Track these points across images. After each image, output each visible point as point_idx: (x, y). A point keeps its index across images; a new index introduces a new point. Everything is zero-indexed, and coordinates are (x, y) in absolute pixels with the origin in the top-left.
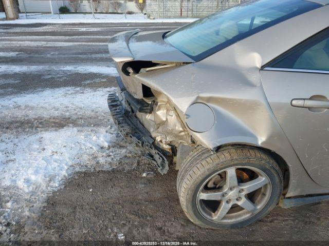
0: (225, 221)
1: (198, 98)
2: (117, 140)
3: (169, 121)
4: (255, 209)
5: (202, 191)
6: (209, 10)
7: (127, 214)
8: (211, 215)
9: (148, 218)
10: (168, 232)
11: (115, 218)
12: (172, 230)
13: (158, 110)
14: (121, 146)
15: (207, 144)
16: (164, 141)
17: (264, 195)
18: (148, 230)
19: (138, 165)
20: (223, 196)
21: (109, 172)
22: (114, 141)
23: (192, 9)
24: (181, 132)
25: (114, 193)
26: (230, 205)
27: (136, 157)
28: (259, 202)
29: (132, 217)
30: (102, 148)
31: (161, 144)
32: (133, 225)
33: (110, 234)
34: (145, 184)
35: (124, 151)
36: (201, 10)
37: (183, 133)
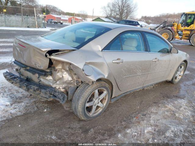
0: (94, 115)
1: (86, 63)
2: (13, 100)
3: (64, 77)
4: (104, 106)
5: (87, 103)
6: (17, 22)
7: (49, 128)
8: (89, 114)
9: (61, 126)
10: (74, 127)
11: (44, 132)
12: (75, 126)
13: (57, 73)
14: (19, 102)
15: (93, 80)
16: (61, 88)
17: (105, 99)
18: (65, 130)
19: (37, 108)
20: (94, 103)
21: (23, 115)
22: (12, 100)
23: (5, 21)
24: (72, 80)
25: (34, 122)
26: (96, 107)
27: (33, 105)
28: (104, 103)
29: (53, 128)
30: (6, 106)
31: (59, 89)
32: (56, 131)
33: (47, 139)
34: (49, 114)
35: (23, 104)
36: (11, 22)
37: (72, 81)
